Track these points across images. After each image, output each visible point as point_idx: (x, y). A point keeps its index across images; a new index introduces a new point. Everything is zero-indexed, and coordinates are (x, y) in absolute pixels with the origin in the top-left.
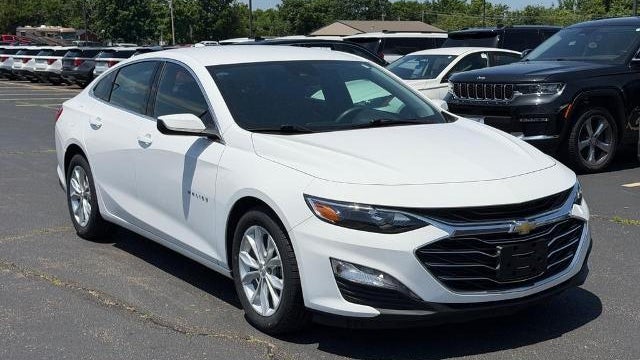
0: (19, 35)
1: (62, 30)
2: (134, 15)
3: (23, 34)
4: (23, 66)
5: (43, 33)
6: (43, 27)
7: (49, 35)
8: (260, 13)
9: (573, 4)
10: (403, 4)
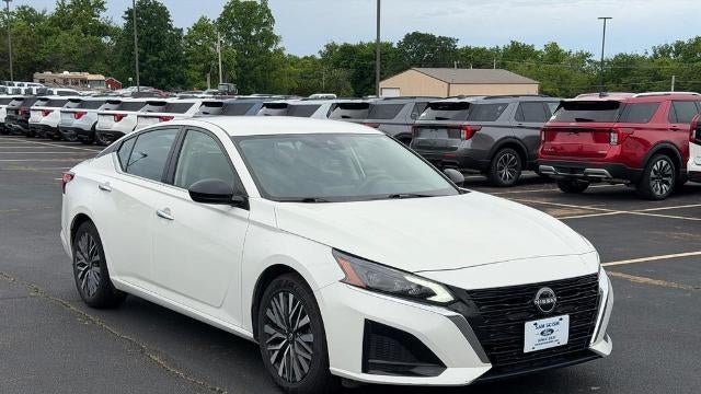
1: (90, 77)
3: (42, 81)
5: (65, 80)
6: (66, 73)
7: (74, 83)
9: (669, 52)
10: (468, 50)
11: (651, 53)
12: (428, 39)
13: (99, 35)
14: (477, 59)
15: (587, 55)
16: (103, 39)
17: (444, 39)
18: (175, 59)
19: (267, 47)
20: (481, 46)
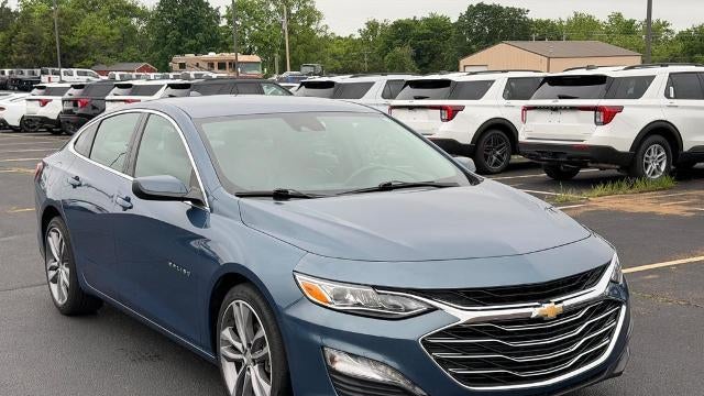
12: (495, 11)
15: (665, 24)
17: (513, 9)
19: (309, 25)
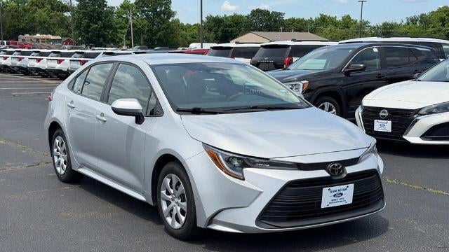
0: (20, 41)
1: (52, 37)
2: (101, 27)
3: (23, 40)
4: (37, 65)
5: (38, 40)
6: (38, 35)
7: (42, 42)
8: (189, 26)
9: (417, 21)
10: (293, 21)
11: (405, 21)
12: (265, 13)
13: (62, 11)
14: (298, 26)
16: (65, 14)
18: (108, 26)
19: (167, 19)
20: (301, 18)
